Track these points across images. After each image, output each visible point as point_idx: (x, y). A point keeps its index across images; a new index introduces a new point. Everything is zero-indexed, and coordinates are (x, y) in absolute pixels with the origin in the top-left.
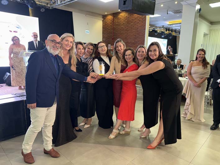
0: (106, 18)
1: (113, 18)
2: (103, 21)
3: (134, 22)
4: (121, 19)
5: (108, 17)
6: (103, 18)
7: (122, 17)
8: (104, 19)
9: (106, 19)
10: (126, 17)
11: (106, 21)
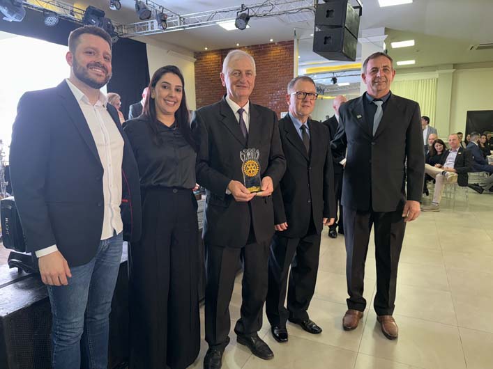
1: (220, 58)
3: (268, 68)
5: (208, 57)
6: (195, 58)
8: (198, 59)
9: (204, 60)
11: (204, 64)
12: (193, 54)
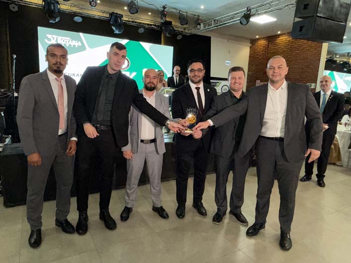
0: (256, 43)
1: (267, 43)
2: (251, 47)
3: (301, 49)
4: (281, 44)
5: (260, 42)
6: (251, 43)
8: (253, 44)
9: (256, 45)
11: (256, 48)
12: (249, 41)
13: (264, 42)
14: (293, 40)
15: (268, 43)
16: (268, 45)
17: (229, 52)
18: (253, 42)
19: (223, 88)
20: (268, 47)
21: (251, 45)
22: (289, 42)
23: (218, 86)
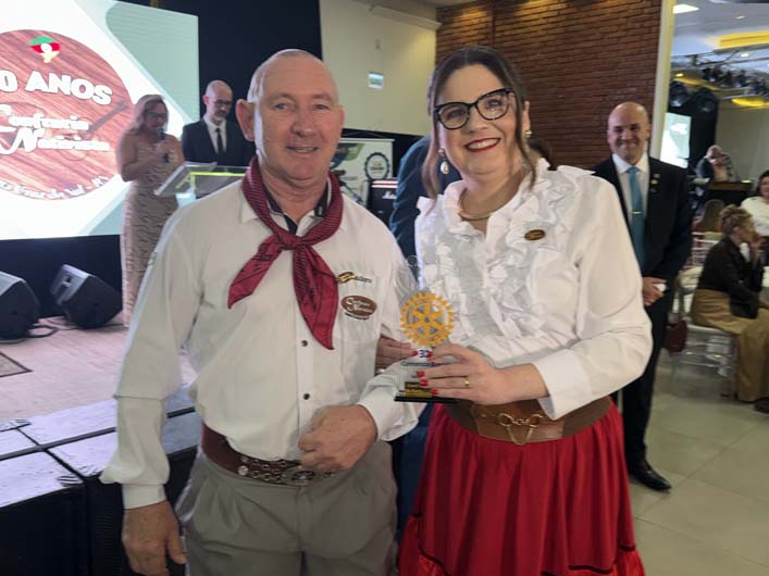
0: (456, 18)
1: (489, 19)
2: (439, 32)
3: (598, 36)
4: (534, 23)
5: (466, 16)
6: (438, 20)
7: (535, 17)
8: (444, 23)
9: (456, 25)
10: (556, 14)
11: (456, 33)
12: (434, 14)
13: (479, 14)
14: (570, 11)
15: (494, 20)
16: (494, 26)
17: (378, 47)
18: (446, 16)
19: (370, 164)
20: (494, 31)
21: (439, 24)
22: (559, 15)
23: (354, 157)
